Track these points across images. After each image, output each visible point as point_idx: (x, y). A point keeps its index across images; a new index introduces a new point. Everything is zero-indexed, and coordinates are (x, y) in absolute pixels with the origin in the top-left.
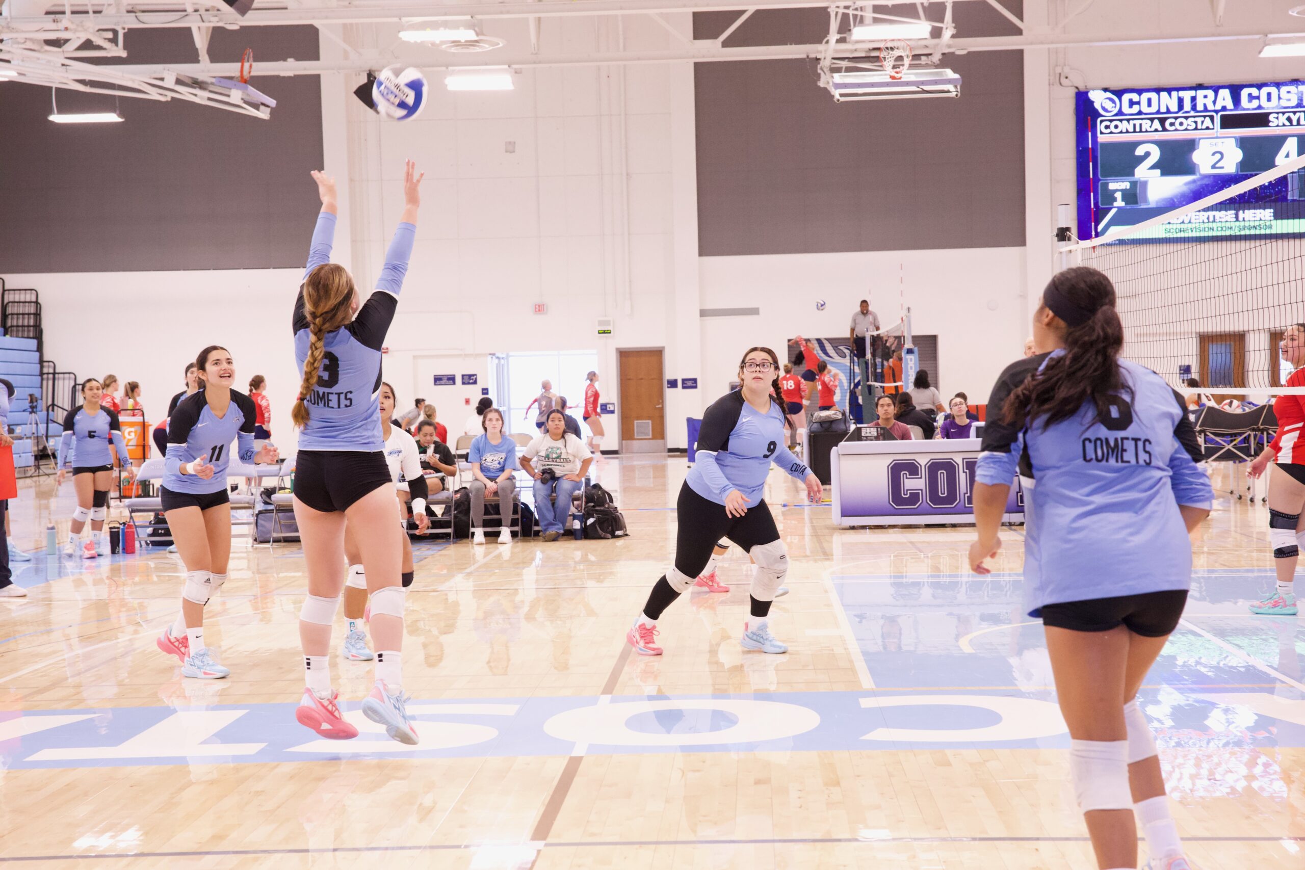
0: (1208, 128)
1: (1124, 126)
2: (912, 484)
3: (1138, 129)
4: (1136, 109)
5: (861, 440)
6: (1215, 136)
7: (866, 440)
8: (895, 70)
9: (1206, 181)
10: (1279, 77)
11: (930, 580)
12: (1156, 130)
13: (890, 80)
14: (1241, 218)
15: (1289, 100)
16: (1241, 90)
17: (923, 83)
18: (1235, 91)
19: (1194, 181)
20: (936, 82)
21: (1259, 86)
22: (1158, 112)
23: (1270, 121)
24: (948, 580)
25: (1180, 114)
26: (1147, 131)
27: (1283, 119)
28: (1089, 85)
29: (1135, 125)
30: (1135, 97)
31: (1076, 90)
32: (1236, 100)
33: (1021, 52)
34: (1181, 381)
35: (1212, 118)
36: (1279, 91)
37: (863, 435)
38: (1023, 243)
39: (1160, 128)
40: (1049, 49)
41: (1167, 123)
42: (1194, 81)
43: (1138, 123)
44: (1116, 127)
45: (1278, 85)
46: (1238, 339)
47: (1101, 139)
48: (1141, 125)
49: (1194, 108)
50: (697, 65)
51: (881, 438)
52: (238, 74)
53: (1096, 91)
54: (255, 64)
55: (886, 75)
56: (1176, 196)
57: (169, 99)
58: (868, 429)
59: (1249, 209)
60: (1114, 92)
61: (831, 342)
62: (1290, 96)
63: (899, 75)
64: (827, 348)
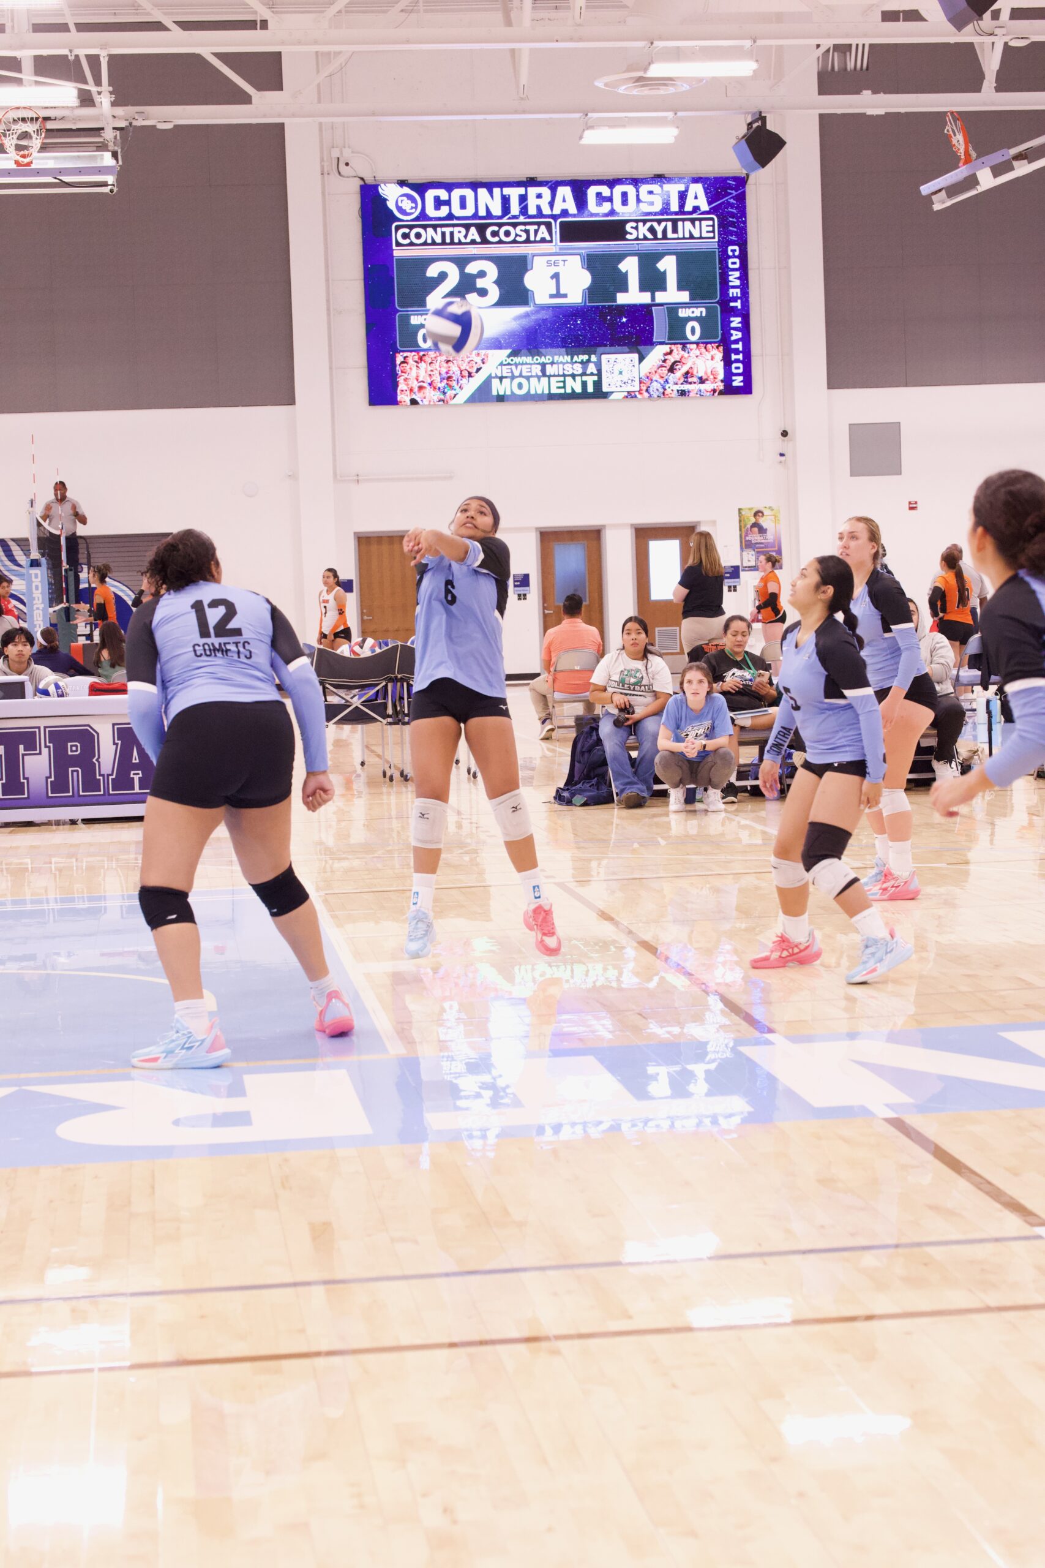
0: (543, 240)
1: (428, 235)
3: (448, 240)
4: (444, 211)
6: (554, 251)
8: (22, 153)
9: (544, 315)
10: (638, 171)
12: (473, 242)
13: (14, 166)
15: (652, 203)
16: (588, 188)
17: (61, 171)
18: (580, 188)
19: (527, 315)
20: (80, 172)
21: (612, 183)
22: (475, 216)
23: (626, 233)
25: (505, 220)
26: (460, 243)
27: (643, 230)
28: (380, 178)
29: (443, 234)
30: (443, 194)
31: (362, 183)
32: (581, 201)
33: (281, 127)
34: (515, 597)
36: (638, 191)
38: (289, 399)
39: (478, 240)
40: (320, 124)
41: (488, 232)
42: (522, 174)
43: (448, 230)
44: (418, 236)
45: (636, 182)
46: (592, 537)
47: (398, 253)
48: (452, 234)
49: (524, 211)
53: (388, 185)
55: (7, 159)
56: (503, 336)
60: (413, 187)
61: (19, 543)
62: (652, 198)
63: (25, 160)
64: (14, 553)
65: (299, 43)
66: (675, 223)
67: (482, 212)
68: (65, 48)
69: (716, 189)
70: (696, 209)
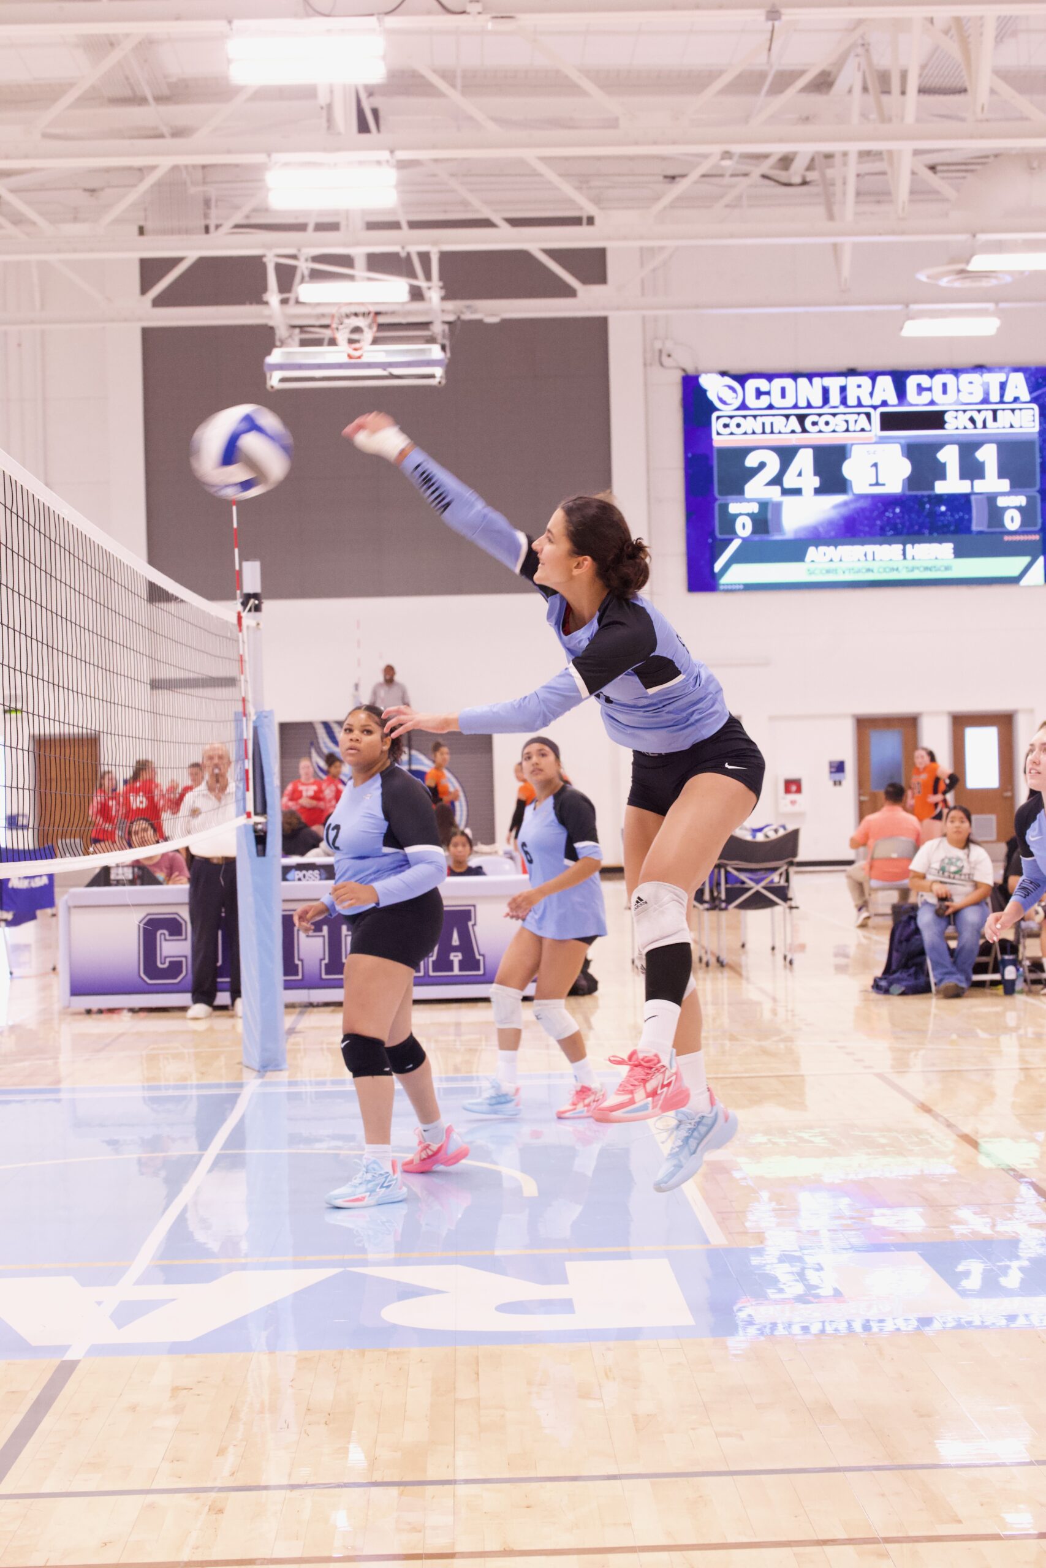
0: (863, 430)
1: (748, 424)
2: (171, 948)
3: (768, 429)
4: (764, 401)
6: (874, 440)
8: (354, 346)
9: (862, 504)
10: (959, 361)
12: (793, 432)
13: (346, 359)
14: (909, 556)
15: (972, 393)
16: (908, 378)
17: (391, 364)
18: (899, 378)
19: (845, 504)
20: (411, 364)
21: (932, 374)
22: (795, 406)
23: (945, 422)
25: (826, 410)
26: (780, 433)
27: (964, 419)
28: (700, 368)
29: (764, 424)
30: (763, 384)
31: (683, 374)
32: (901, 392)
33: (604, 321)
34: (831, 783)
35: (868, 415)
36: (958, 381)
39: (798, 429)
40: (644, 318)
41: (808, 422)
42: (844, 364)
43: (768, 421)
44: (739, 425)
45: (956, 372)
46: (909, 724)
47: (718, 441)
48: (772, 424)
49: (844, 401)
50: (145, 331)
51: (138, 881)
53: (709, 375)
55: (340, 352)
56: (822, 524)
59: (920, 542)
60: (735, 377)
62: (972, 386)
63: (357, 354)
64: (337, 735)
65: (625, 238)
66: (995, 412)
67: (802, 403)
68: (395, 244)
69: (1037, 379)
70: (1016, 400)
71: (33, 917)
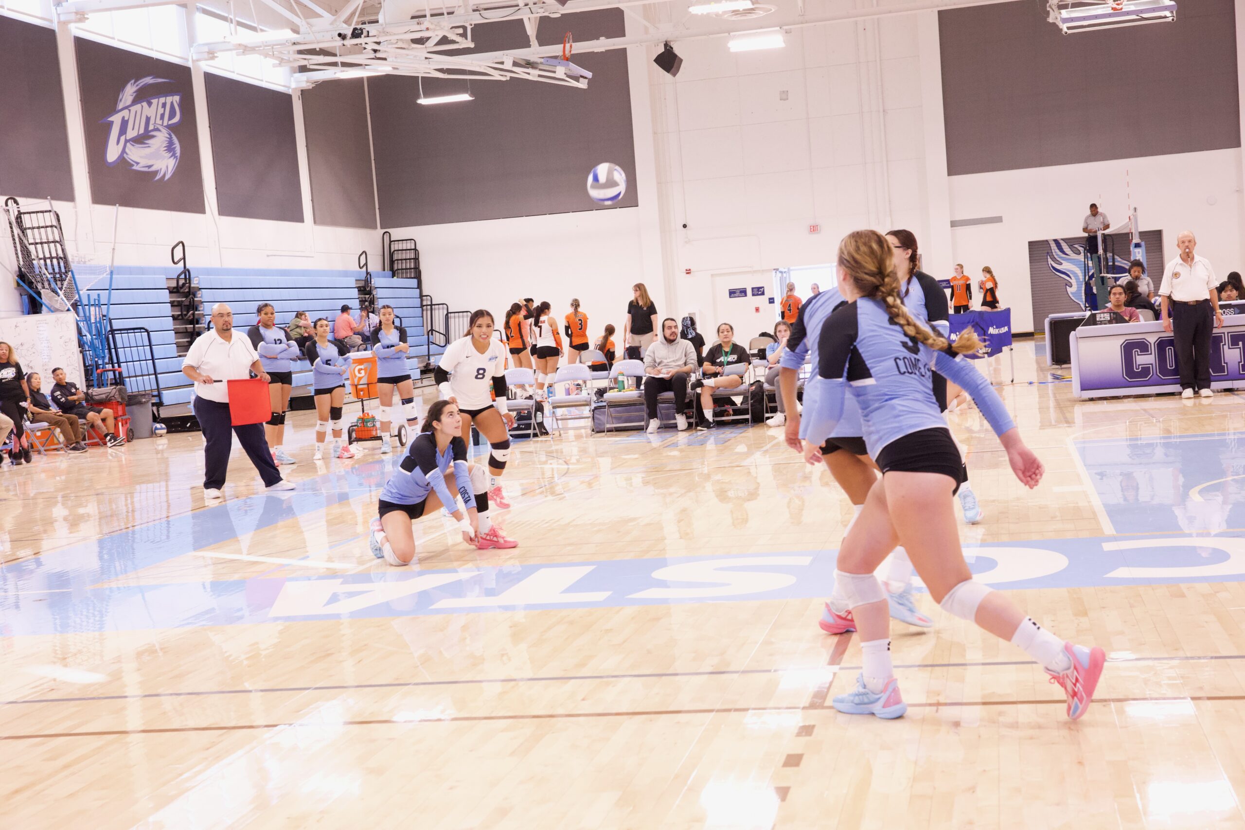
2: (1142, 360)
5: (1096, 324)
7: (1101, 324)
8: (1116, 2)
11: (1162, 441)
13: (1112, 11)
17: (1142, 11)
20: (1154, 10)
24: (1178, 440)
37: (1098, 319)
38: (1238, 145)
50: (940, 12)
51: (1114, 321)
52: (561, 54)
54: (574, 44)
55: (1108, 7)
57: (508, 79)
58: (1102, 314)
61: (1067, 241)
63: (1120, 7)
64: (1063, 247)
71: (1001, 351)
